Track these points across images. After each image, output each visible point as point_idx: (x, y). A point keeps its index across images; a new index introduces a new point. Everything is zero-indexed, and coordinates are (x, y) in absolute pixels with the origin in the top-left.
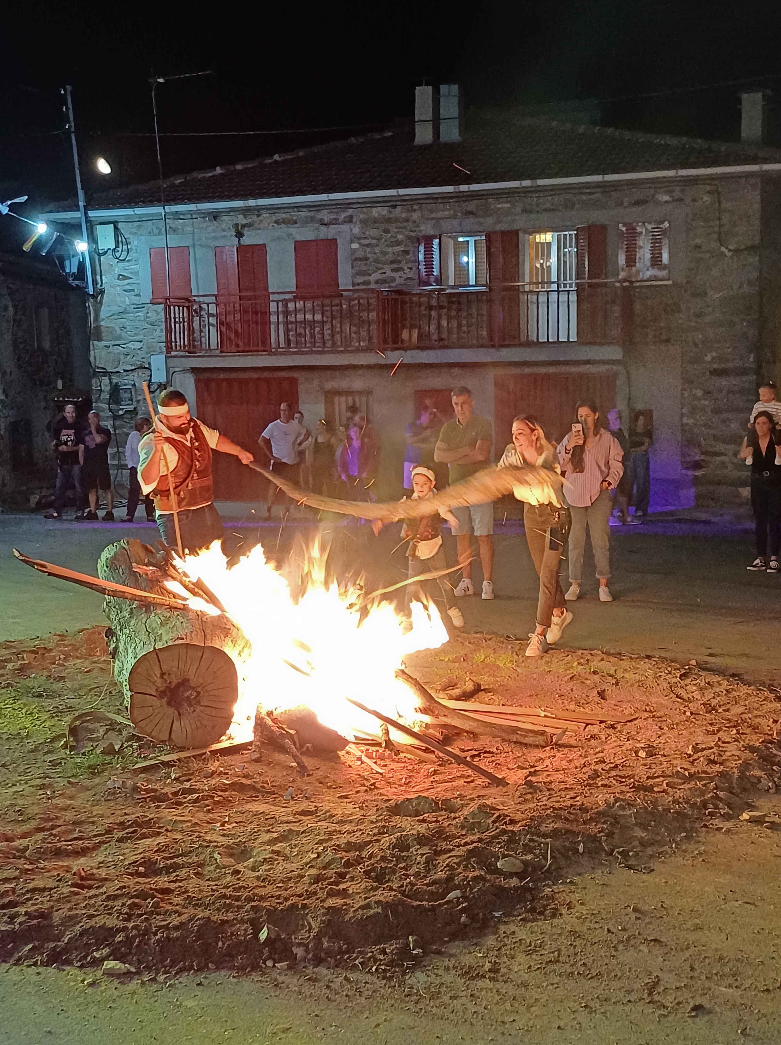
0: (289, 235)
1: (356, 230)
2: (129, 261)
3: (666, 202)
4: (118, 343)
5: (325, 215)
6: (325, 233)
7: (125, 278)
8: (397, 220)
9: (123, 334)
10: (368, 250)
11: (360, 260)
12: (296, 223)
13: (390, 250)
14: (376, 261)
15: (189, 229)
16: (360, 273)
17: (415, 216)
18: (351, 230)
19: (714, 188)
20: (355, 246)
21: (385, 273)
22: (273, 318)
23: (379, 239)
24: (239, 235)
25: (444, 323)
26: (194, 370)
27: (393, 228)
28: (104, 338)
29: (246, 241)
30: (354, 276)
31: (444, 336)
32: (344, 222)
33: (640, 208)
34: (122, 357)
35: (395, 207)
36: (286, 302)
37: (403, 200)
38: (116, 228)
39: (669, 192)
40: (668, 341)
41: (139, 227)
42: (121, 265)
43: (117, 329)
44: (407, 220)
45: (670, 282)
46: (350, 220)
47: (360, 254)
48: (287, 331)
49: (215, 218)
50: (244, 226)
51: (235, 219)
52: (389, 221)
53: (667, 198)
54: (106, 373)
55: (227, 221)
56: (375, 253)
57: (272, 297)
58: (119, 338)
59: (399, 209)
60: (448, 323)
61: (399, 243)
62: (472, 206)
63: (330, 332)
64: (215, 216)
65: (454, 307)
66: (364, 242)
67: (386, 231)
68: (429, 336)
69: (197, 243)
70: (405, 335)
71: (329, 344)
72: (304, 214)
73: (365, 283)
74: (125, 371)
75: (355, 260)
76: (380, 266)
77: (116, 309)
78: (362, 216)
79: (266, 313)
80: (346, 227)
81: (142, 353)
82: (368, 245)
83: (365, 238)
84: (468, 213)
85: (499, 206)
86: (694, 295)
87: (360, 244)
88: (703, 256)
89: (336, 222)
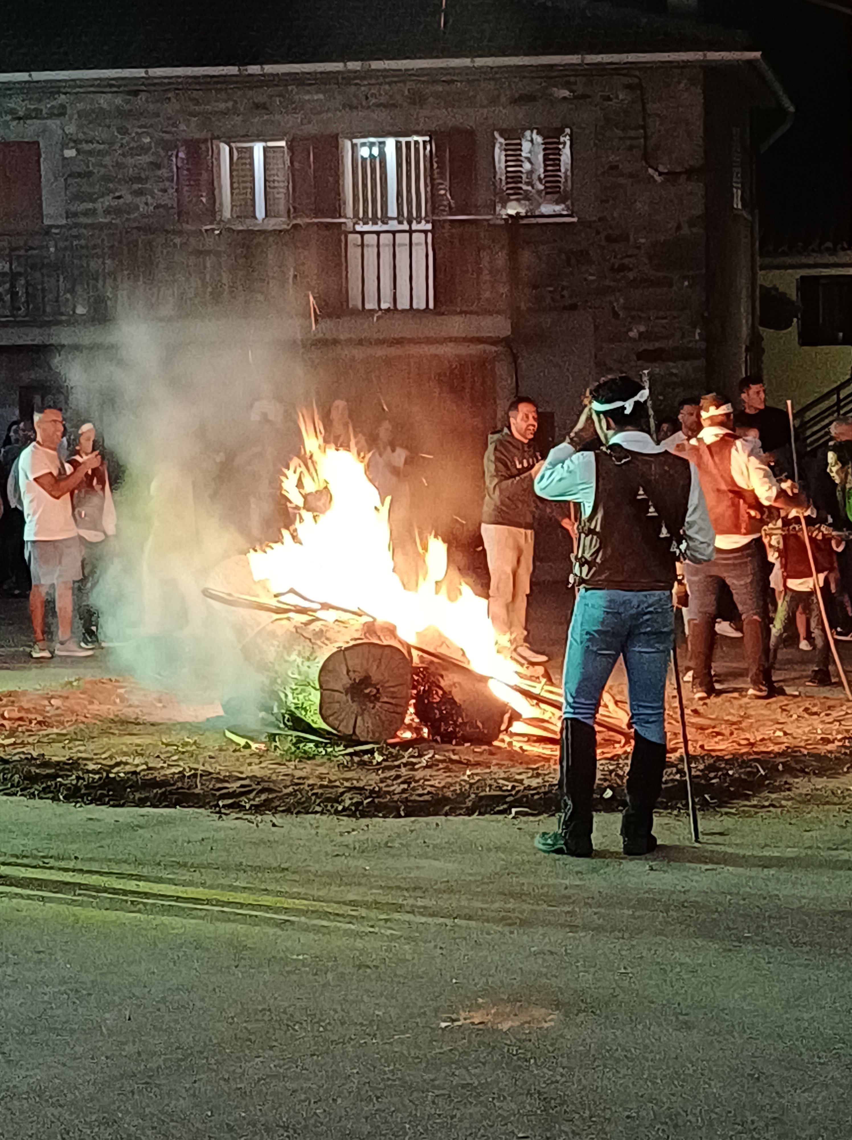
1: (71, 129)
3: (565, 98)
5: (19, 104)
6: (19, 131)
8: (139, 114)
10: (92, 160)
11: (79, 175)
13: (130, 161)
14: (107, 179)
16: (79, 197)
17: (170, 108)
18: (63, 128)
19: (636, 81)
20: (70, 153)
21: (119, 197)
23: (111, 144)
27: (133, 127)
30: (68, 202)
32: (51, 115)
33: (527, 108)
35: (136, 93)
39: (567, 85)
40: (573, 307)
44: (157, 115)
45: (575, 220)
46: (61, 112)
47: (78, 166)
52: (126, 114)
53: (565, 93)
56: (105, 166)
59: (143, 96)
61: (144, 150)
62: (260, 96)
66: (85, 147)
67: (123, 131)
73: (87, 213)
75: (71, 175)
76: (112, 186)
78: (80, 106)
80: (53, 124)
82: (90, 153)
83: (87, 141)
84: (257, 106)
85: (307, 97)
86: (609, 239)
87: (78, 150)
88: (622, 180)
89: (37, 115)
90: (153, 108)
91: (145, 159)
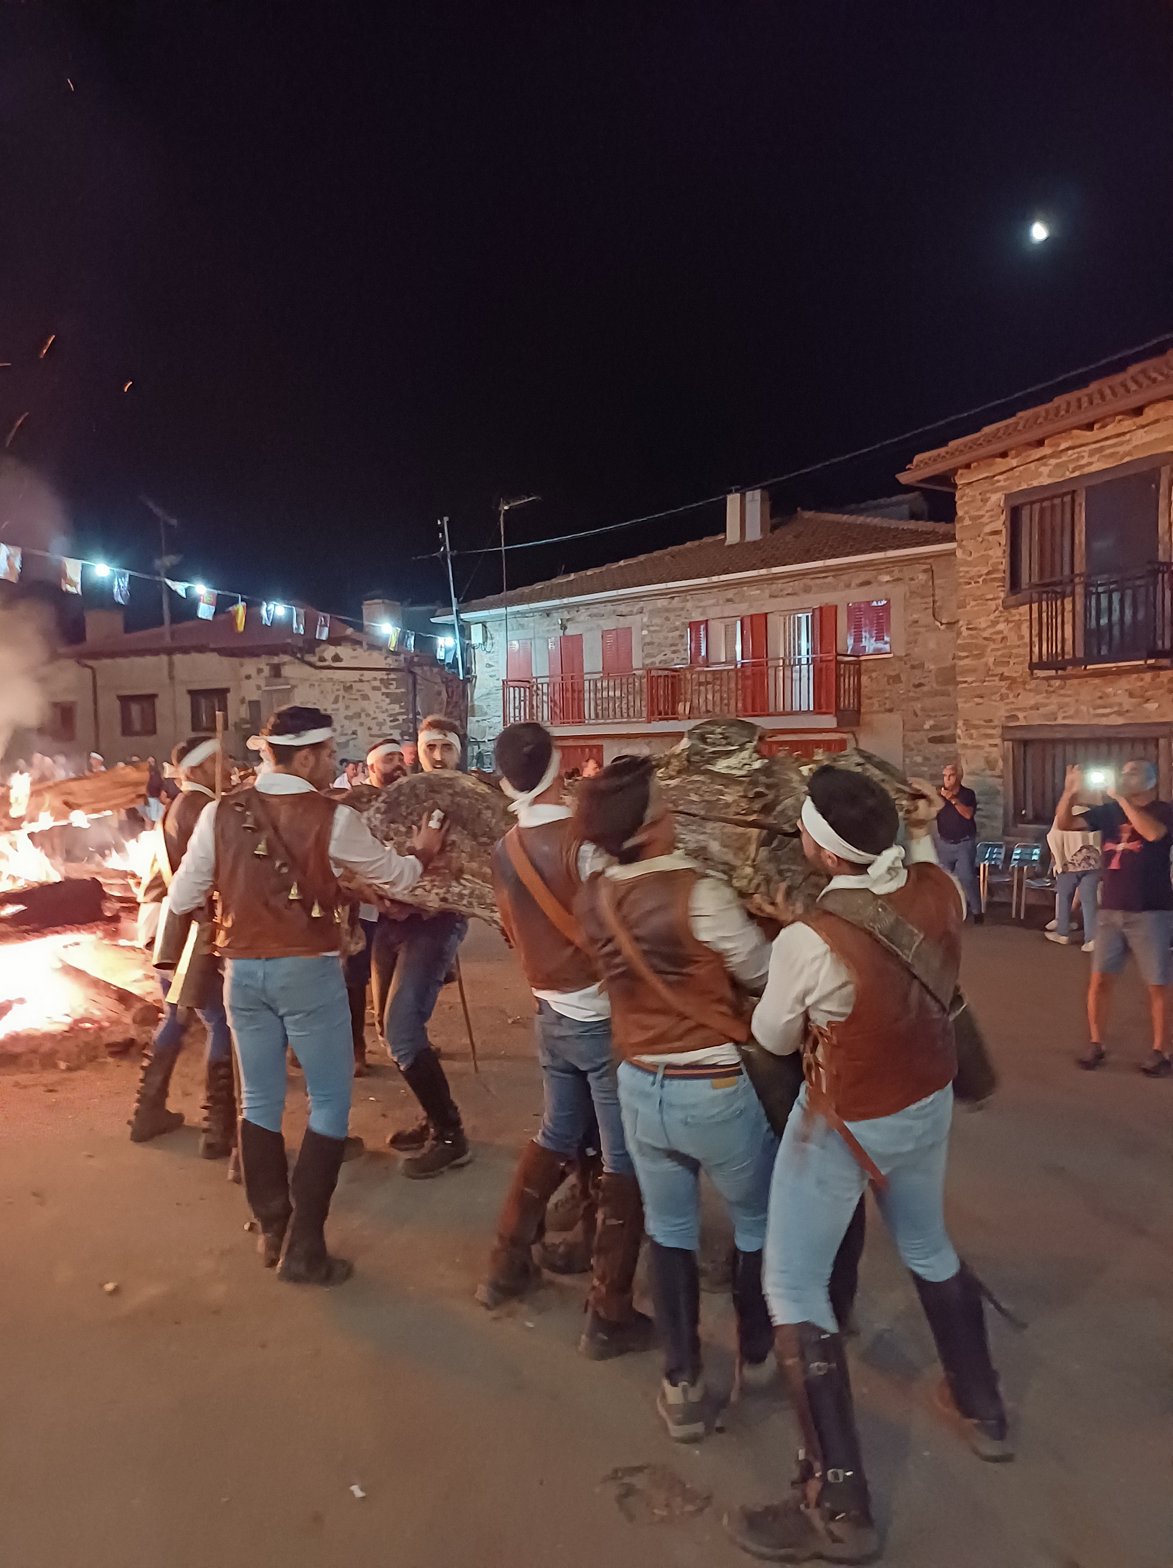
0: (598, 626)
2: (493, 652)
3: (887, 582)
4: (484, 718)
5: (623, 608)
6: (623, 622)
7: (490, 666)
8: (674, 610)
9: (488, 711)
10: (654, 635)
11: (649, 644)
12: (603, 615)
13: (671, 635)
14: (660, 645)
15: (532, 624)
16: (649, 656)
17: (689, 605)
18: (642, 620)
19: (929, 566)
20: (645, 632)
21: (665, 655)
22: (587, 695)
23: (662, 626)
24: (564, 627)
25: (710, 697)
27: (672, 616)
28: (476, 715)
29: (569, 632)
30: (644, 659)
31: (710, 708)
32: (637, 613)
33: (866, 588)
34: (487, 729)
35: (673, 598)
36: (596, 681)
38: (484, 626)
39: (890, 573)
40: (891, 710)
41: (500, 625)
42: (489, 655)
43: (485, 707)
44: (682, 609)
45: (891, 655)
46: (641, 611)
47: (648, 640)
48: (596, 705)
49: (548, 615)
50: (568, 620)
51: (560, 614)
52: (667, 610)
53: (887, 578)
54: (478, 742)
55: (557, 618)
56: (660, 638)
57: (586, 677)
58: (486, 714)
59: (676, 599)
60: (713, 697)
61: (676, 629)
62: (730, 594)
63: (626, 705)
64: (548, 613)
65: (718, 682)
66: (652, 629)
67: (667, 619)
68: (699, 708)
69: (536, 636)
70: (680, 708)
71: (625, 715)
72: (609, 607)
73: (651, 664)
75: (644, 645)
76: (663, 649)
77: (484, 691)
78: (650, 608)
79: (581, 691)
80: (638, 617)
82: (654, 632)
83: (653, 626)
84: (728, 600)
85: (752, 593)
86: (913, 667)
87: (649, 631)
88: (921, 630)
89: (631, 614)
90: (681, 605)
91: (678, 633)
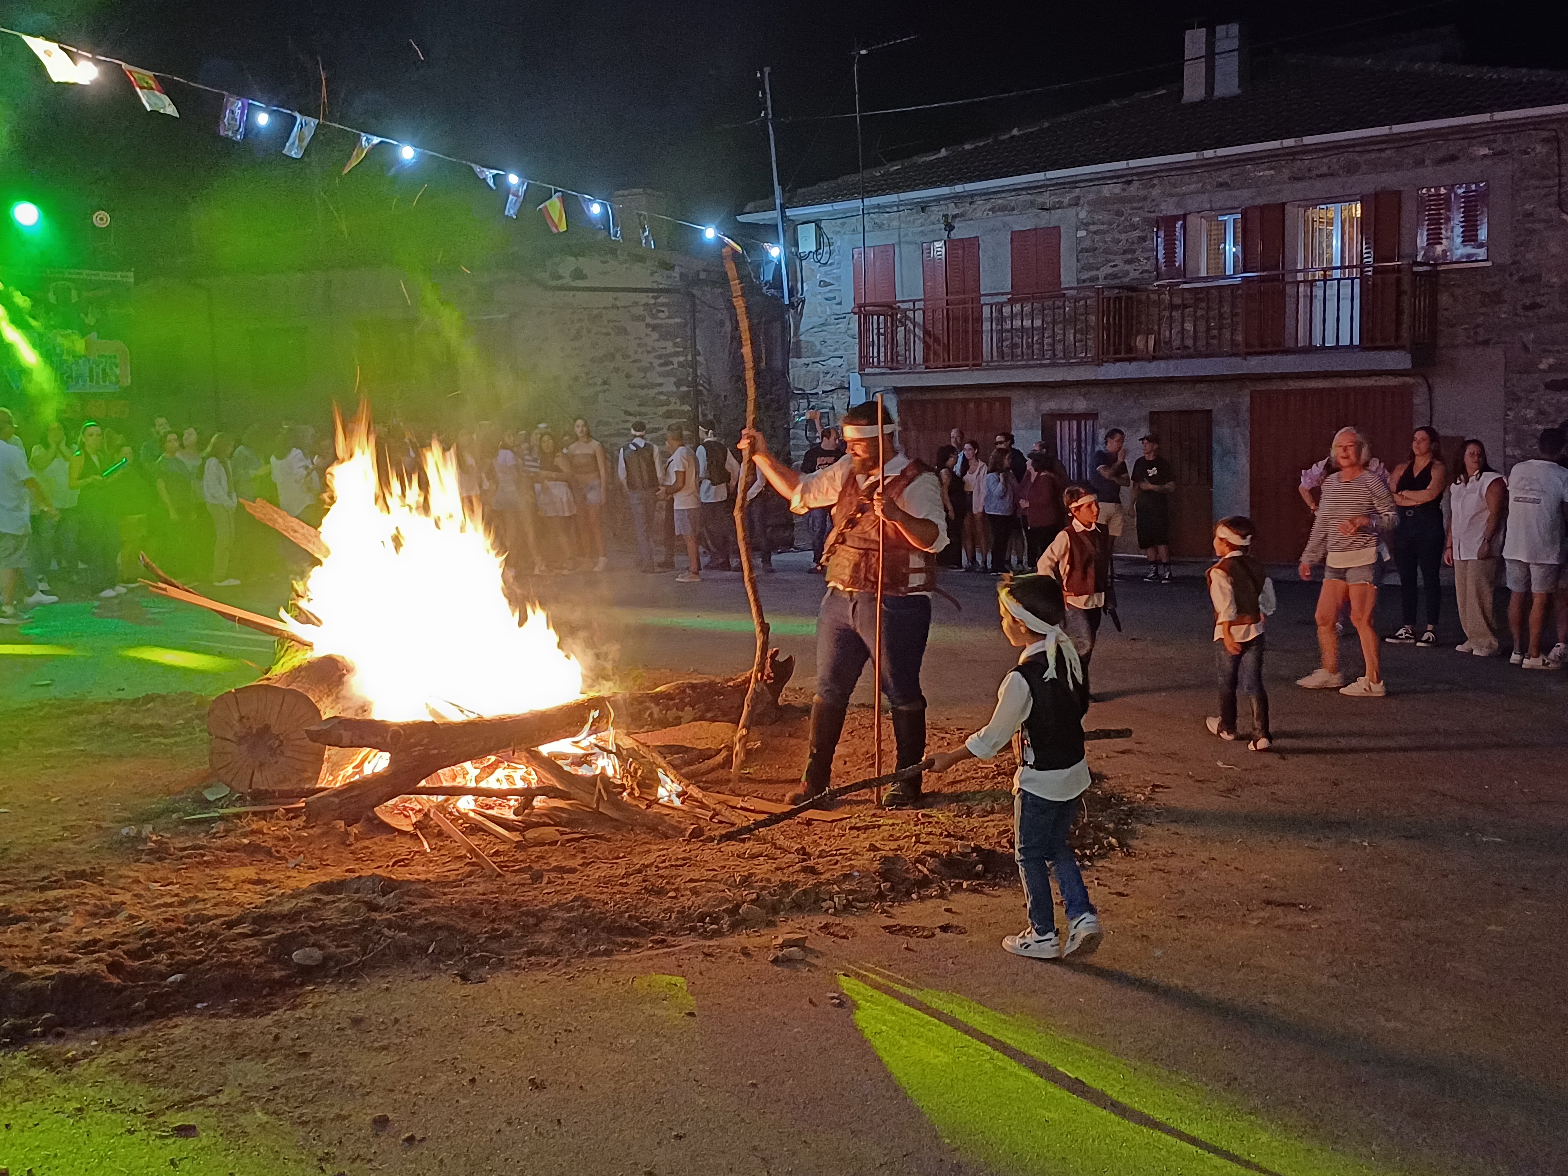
0: (1005, 225)
1: (1083, 215)
2: (831, 264)
3: (1485, 156)
4: (817, 359)
5: (1046, 198)
6: (1045, 220)
7: (828, 284)
8: (1130, 200)
9: (824, 350)
10: (1097, 238)
11: (1087, 250)
12: (1013, 209)
13: (1123, 237)
14: (1107, 252)
15: (895, 223)
16: (1087, 267)
17: (1156, 192)
18: (1077, 215)
19: (1553, 133)
20: (1082, 233)
21: (1115, 266)
22: (986, 326)
23: (1110, 224)
24: (949, 228)
25: (1189, 326)
26: (897, 390)
27: (1127, 209)
28: (804, 355)
29: (956, 234)
30: (1079, 272)
31: (1189, 342)
32: (1070, 205)
33: (1449, 167)
34: (822, 375)
35: (1129, 182)
36: (1000, 306)
37: (1141, 174)
38: (818, 227)
39: (1488, 143)
40: (1486, 343)
41: (843, 224)
42: (823, 269)
43: (817, 343)
44: (1145, 199)
45: (1489, 264)
46: (1076, 202)
47: (1087, 244)
48: (1001, 340)
49: (923, 209)
50: (955, 217)
51: (944, 207)
52: (1122, 200)
53: (1485, 151)
54: (805, 396)
55: (936, 212)
56: (1106, 242)
57: (983, 300)
58: (819, 354)
59: (1136, 184)
60: (1195, 327)
61: (1134, 227)
62: (1226, 175)
63: (1050, 340)
64: (923, 207)
65: (1204, 305)
66: (1092, 228)
67: (1119, 214)
68: (1169, 342)
69: (903, 240)
70: (1140, 341)
71: (1048, 354)
72: (1024, 197)
73: (1092, 279)
74: (824, 392)
75: (1081, 251)
76: (1111, 257)
77: (816, 320)
78: (1091, 196)
79: (979, 320)
80: (1072, 212)
81: (843, 371)
82: (1095, 233)
83: (1094, 224)
84: (1220, 185)
85: (1261, 175)
86: (1522, 280)
87: (1088, 231)
88: (1537, 226)
89: (1059, 206)
90: (1142, 193)
91: (1137, 234)
